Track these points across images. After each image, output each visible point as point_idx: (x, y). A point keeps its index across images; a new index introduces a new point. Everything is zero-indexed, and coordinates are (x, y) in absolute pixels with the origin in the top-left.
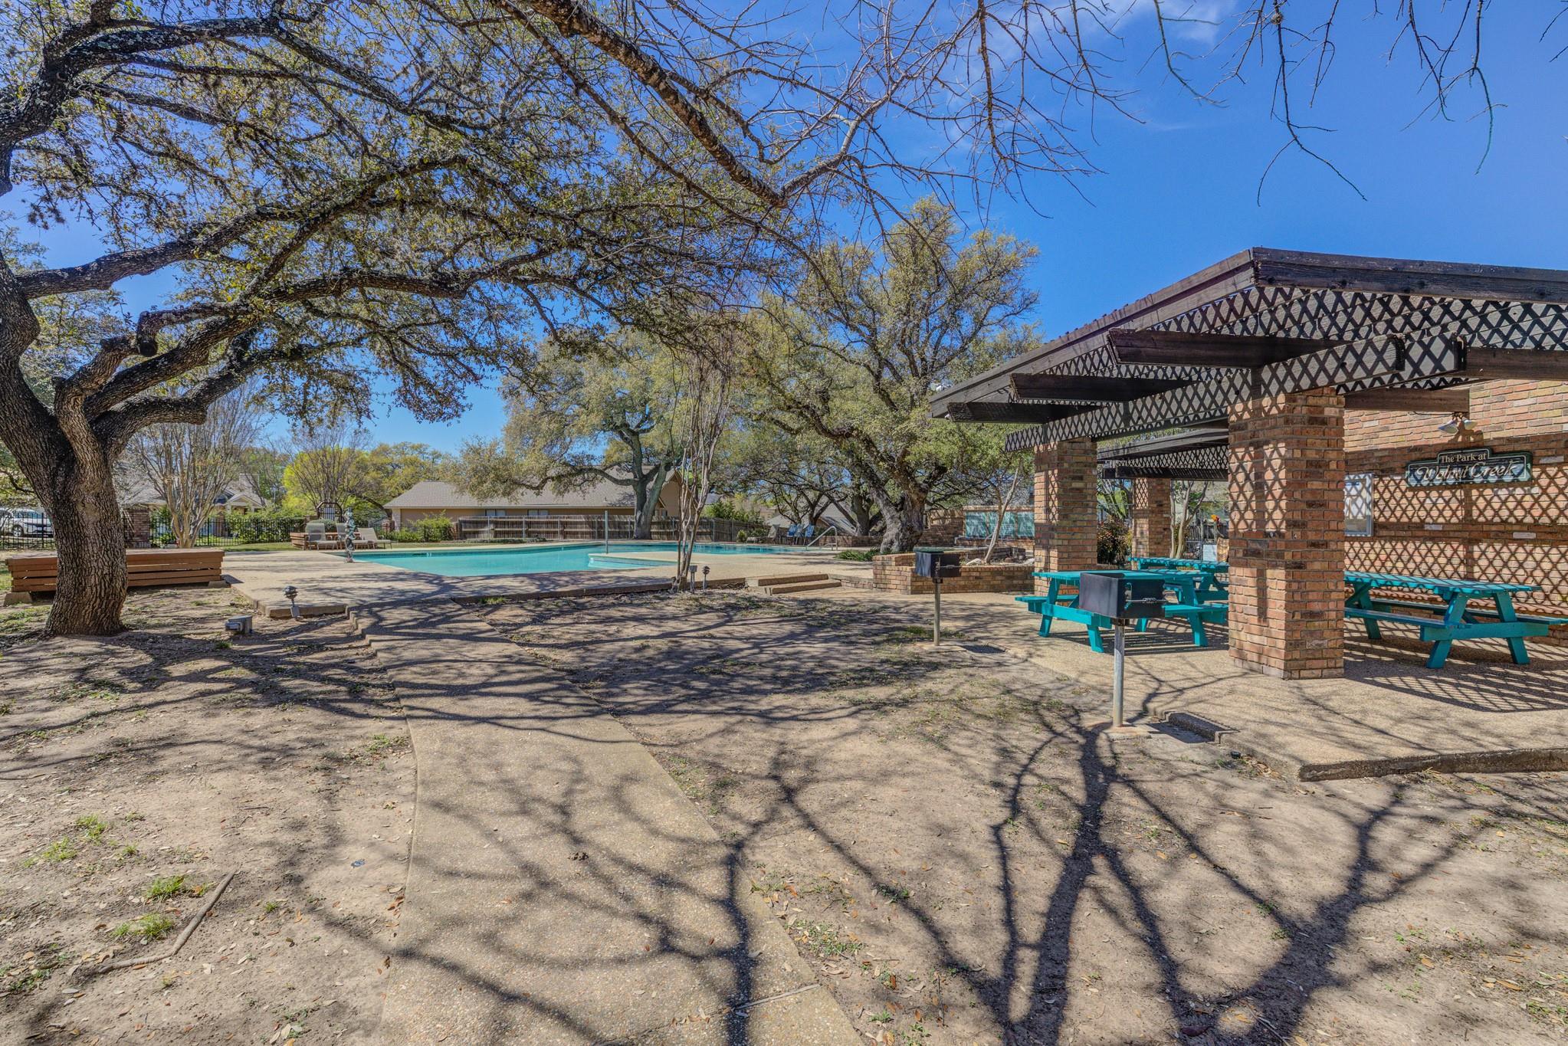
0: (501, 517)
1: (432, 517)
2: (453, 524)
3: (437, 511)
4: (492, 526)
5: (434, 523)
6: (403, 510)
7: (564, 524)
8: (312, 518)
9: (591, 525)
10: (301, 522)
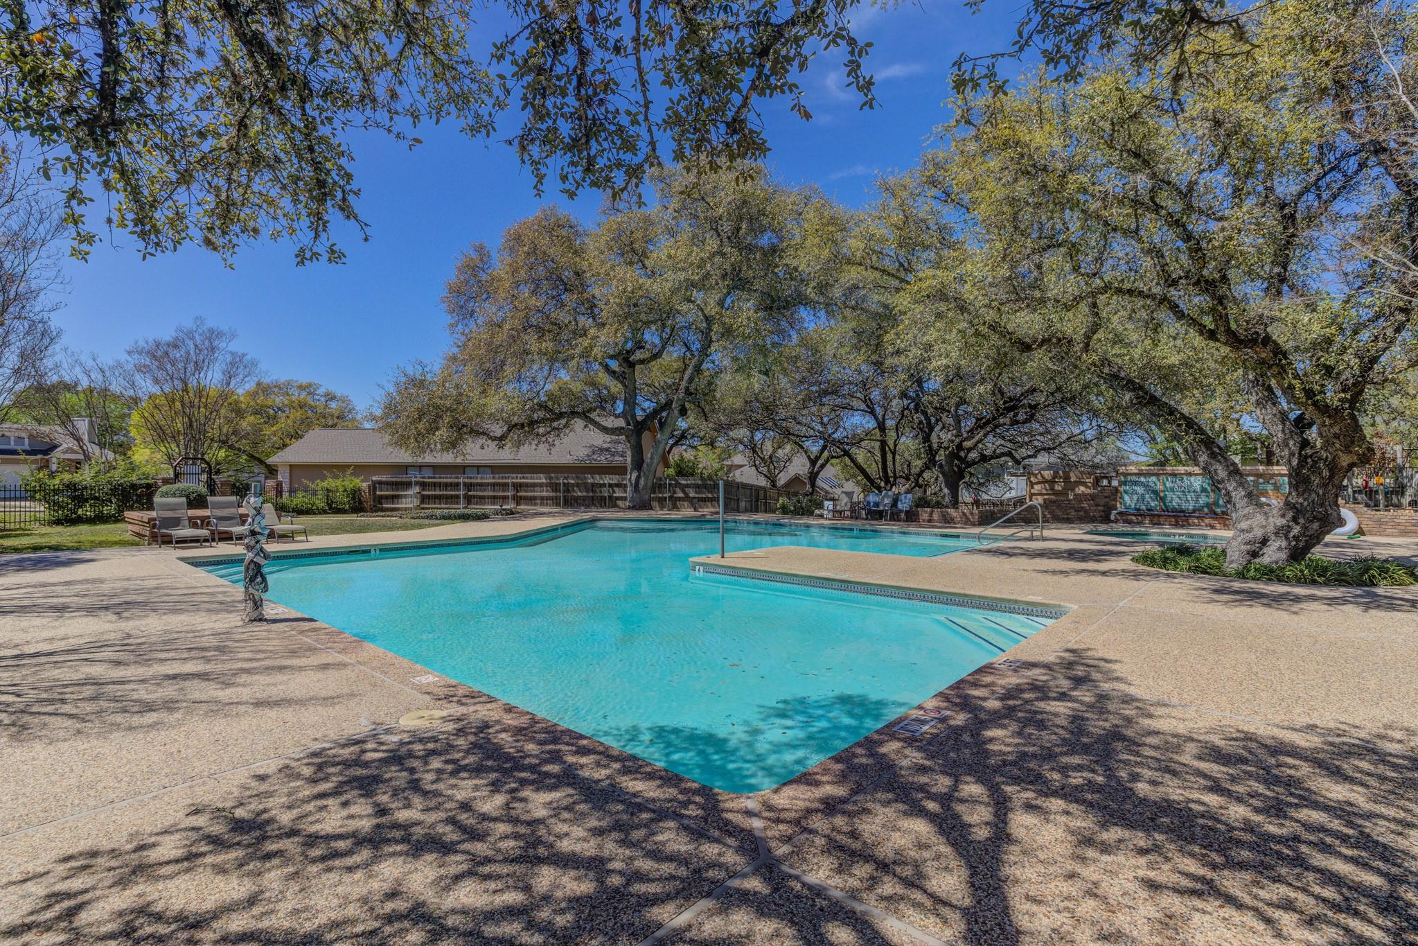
0: (427, 476)
1: (335, 477)
2: (365, 485)
3: (342, 468)
4: (417, 489)
5: (341, 485)
6: (293, 467)
7: (518, 487)
8: (166, 481)
9: (555, 487)
10: (148, 486)
